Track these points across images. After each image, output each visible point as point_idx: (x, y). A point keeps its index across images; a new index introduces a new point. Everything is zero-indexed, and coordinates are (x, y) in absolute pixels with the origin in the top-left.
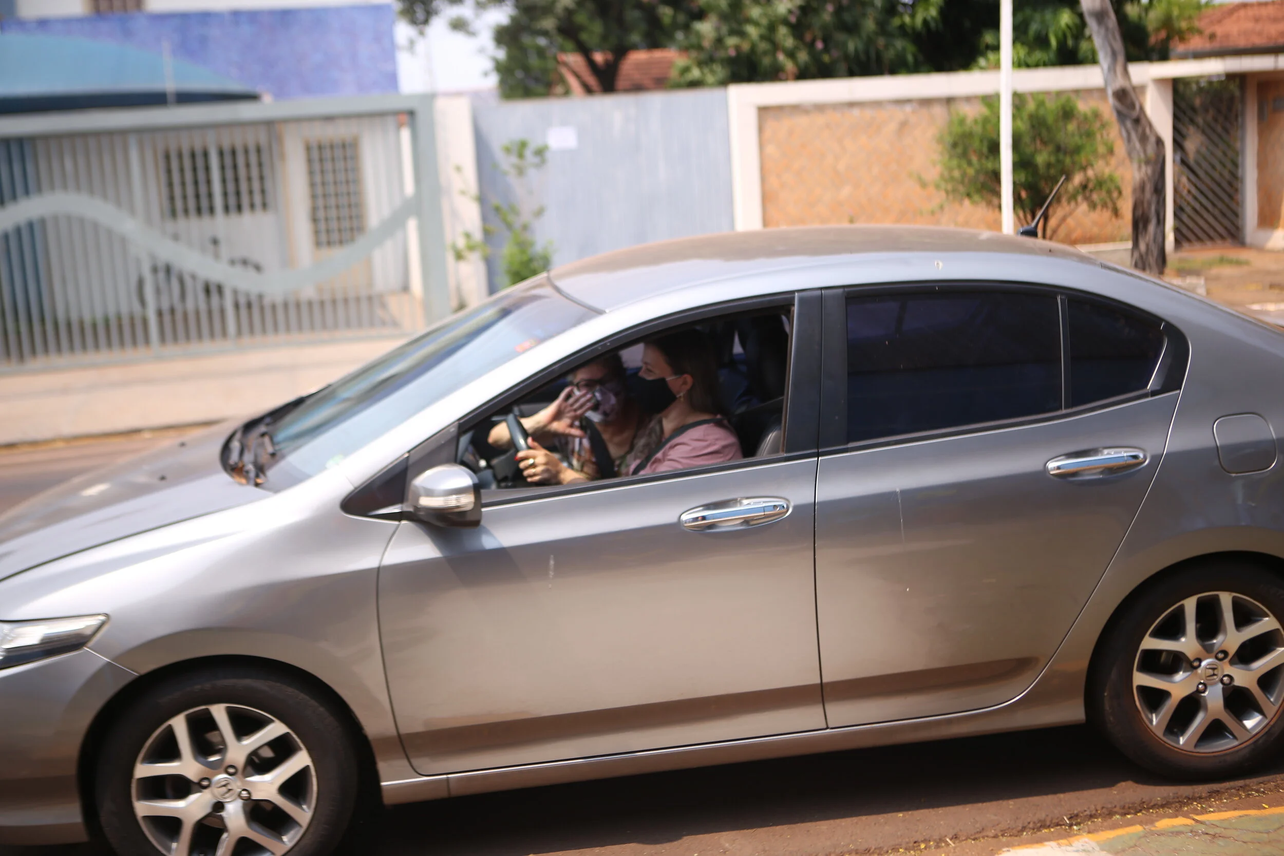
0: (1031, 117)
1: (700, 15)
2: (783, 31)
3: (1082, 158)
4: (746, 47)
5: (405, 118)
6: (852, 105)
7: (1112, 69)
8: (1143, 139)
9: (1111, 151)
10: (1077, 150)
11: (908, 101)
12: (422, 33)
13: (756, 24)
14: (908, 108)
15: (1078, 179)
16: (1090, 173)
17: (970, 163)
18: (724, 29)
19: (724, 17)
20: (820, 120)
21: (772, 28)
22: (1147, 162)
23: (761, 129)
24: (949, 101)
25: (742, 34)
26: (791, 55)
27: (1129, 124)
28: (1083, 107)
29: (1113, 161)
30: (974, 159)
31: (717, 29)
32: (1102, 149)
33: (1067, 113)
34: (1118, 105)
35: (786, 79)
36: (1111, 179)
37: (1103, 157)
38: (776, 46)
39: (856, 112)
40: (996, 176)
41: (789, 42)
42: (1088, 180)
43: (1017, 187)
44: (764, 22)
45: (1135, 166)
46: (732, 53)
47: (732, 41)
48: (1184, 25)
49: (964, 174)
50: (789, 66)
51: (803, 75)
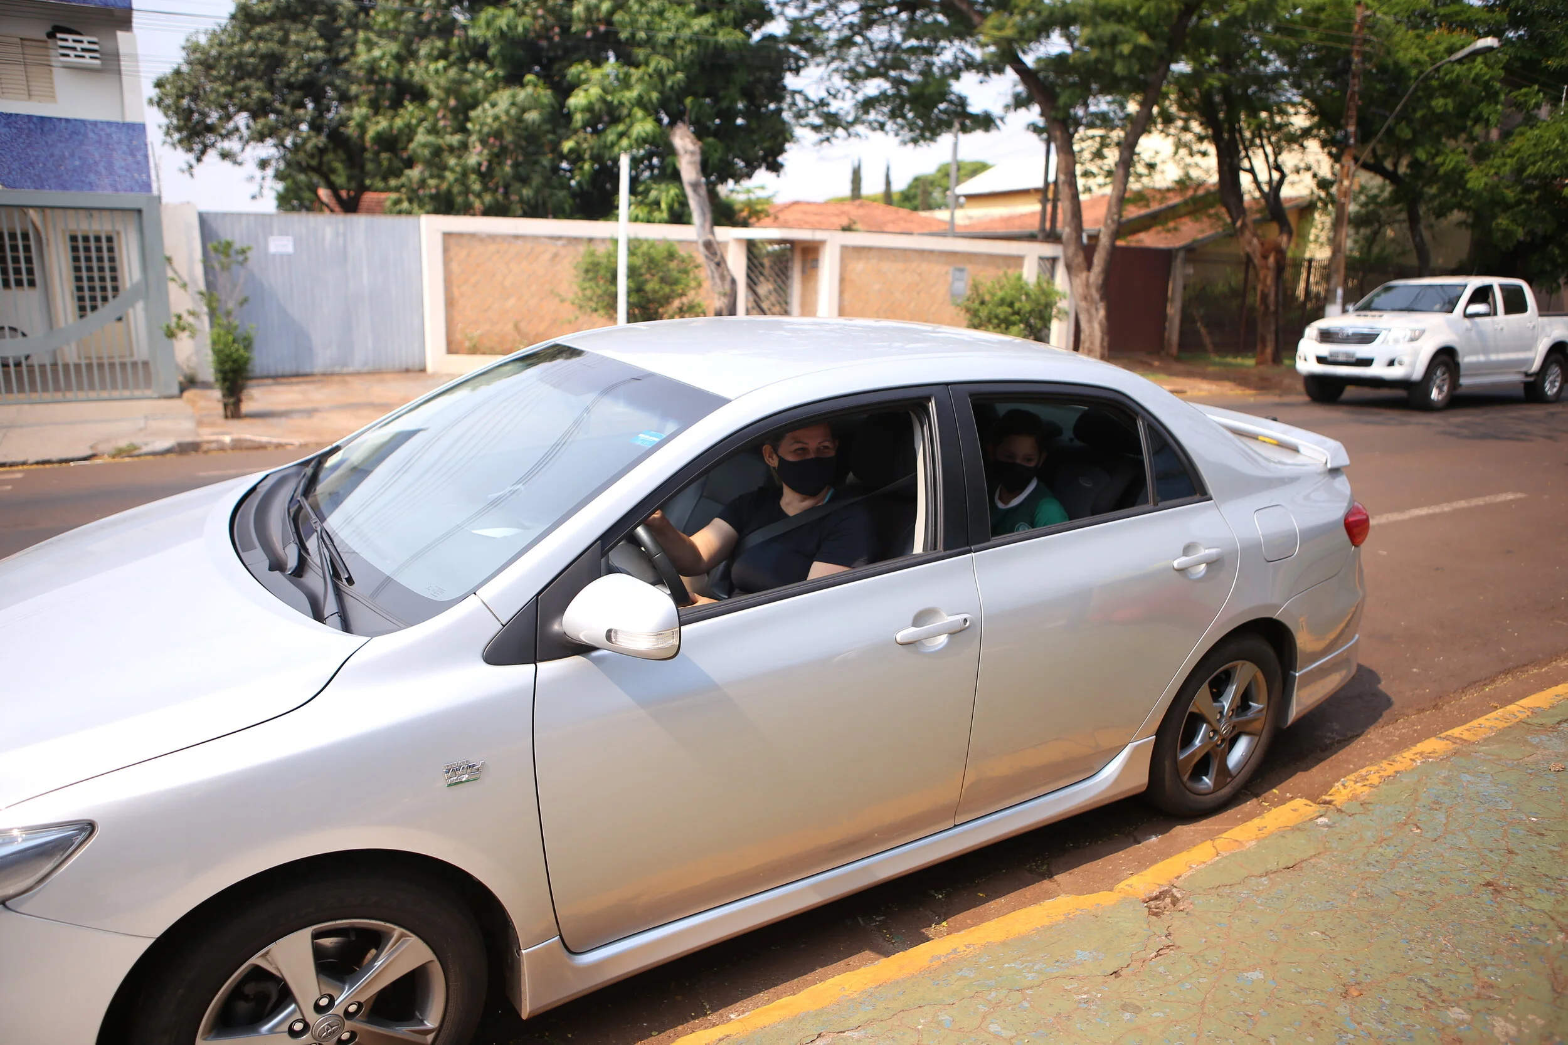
0: (644, 254)
1: (410, 163)
2: (473, 177)
3: (679, 289)
4: (444, 186)
5: (136, 215)
6: (517, 237)
7: (703, 226)
8: (722, 278)
9: (700, 285)
10: (676, 282)
11: (559, 238)
12: (199, 160)
13: (452, 170)
14: (560, 243)
15: (676, 303)
16: (685, 300)
17: (598, 286)
18: (427, 174)
19: (429, 163)
20: (492, 248)
21: (465, 174)
22: (725, 295)
23: (446, 250)
24: (590, 240)
25: (441, 177)
26: (479, 195)
27: (713, 266)
28: (682, 252)
29: (702, 292)
30: (601, 282)
31: (422, 173)
32: (693, 284)
33: (671, 256)
34: (707, 253)
35: (474, 215)
36: (699, 305)
37: (694, 289)
38: (467, 191)
39: (519, 242)
40: (615, 296)
41: (477, 187)
42: (683, 304)
43: (630, 305)
44: (458, 169)
45: (716, 296)
46: (434, 191)
47: (432, 182)
48: (759, 208)
49: (594, 292)
50: (477, 204)
51: (488, 212)
